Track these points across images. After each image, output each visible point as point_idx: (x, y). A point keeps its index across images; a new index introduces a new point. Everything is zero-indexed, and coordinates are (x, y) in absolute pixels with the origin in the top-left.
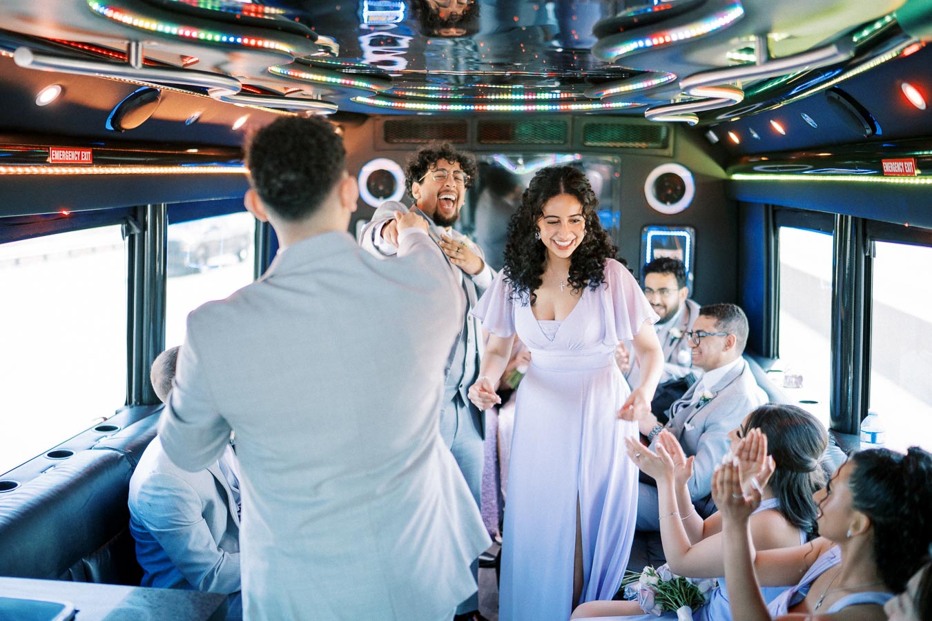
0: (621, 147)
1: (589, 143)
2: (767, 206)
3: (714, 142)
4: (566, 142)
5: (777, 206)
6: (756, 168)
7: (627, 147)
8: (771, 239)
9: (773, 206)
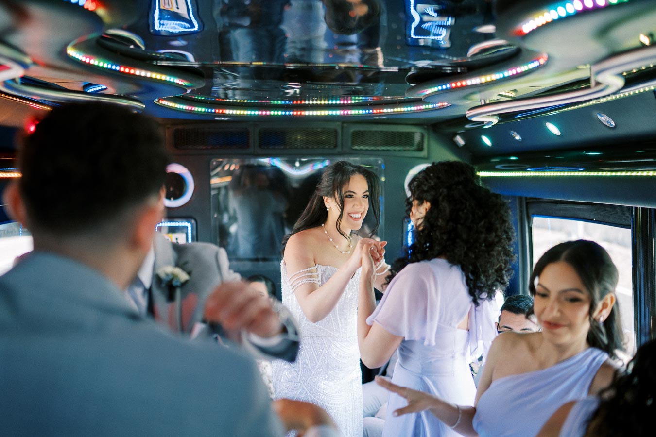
0: (383, 150)
1: (356, 147)
2: (521, 198)
3: (461, 145)
4: (336, 146)
5: (530, 198)
6: (498, 167)
7: (388, 150)
8: (525, 226)
9: (526, 198)
